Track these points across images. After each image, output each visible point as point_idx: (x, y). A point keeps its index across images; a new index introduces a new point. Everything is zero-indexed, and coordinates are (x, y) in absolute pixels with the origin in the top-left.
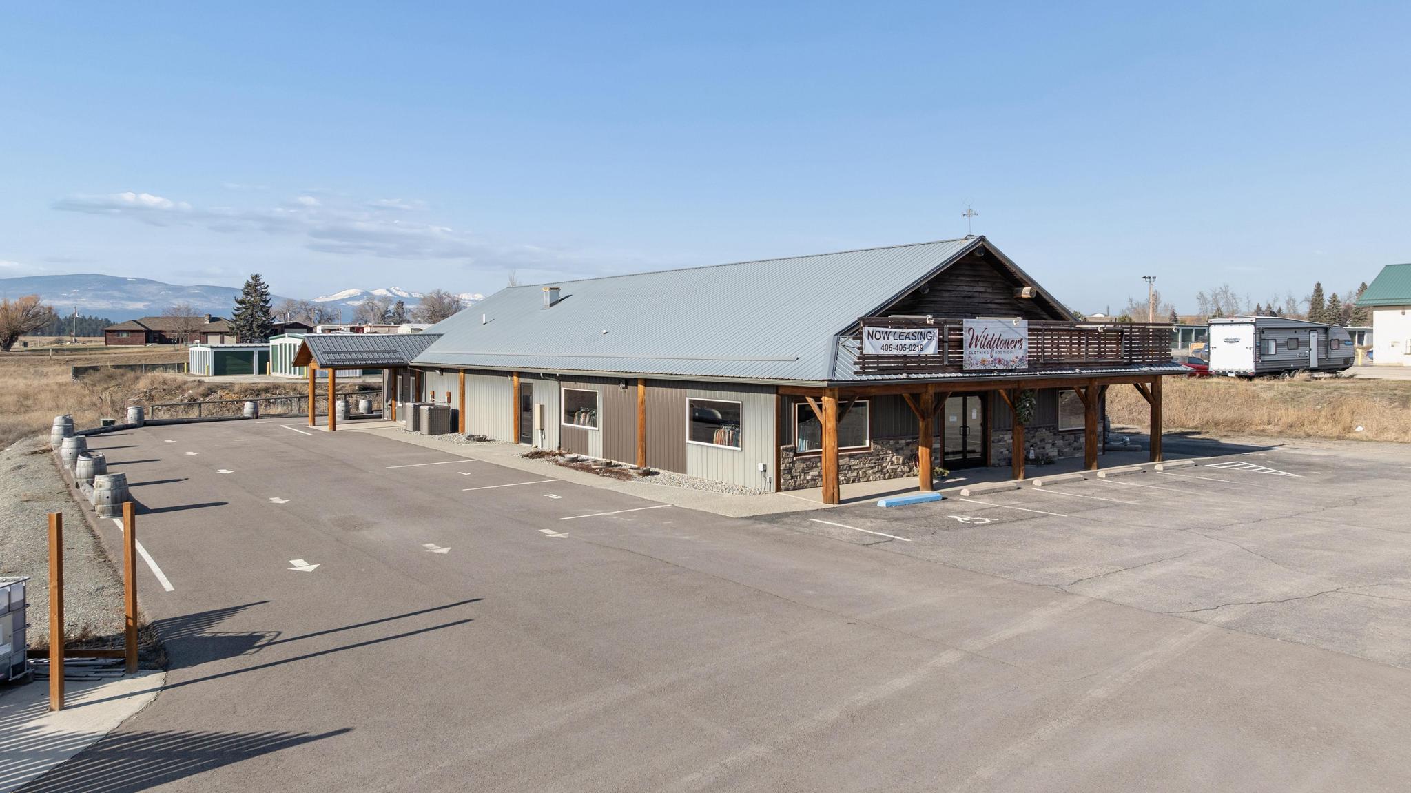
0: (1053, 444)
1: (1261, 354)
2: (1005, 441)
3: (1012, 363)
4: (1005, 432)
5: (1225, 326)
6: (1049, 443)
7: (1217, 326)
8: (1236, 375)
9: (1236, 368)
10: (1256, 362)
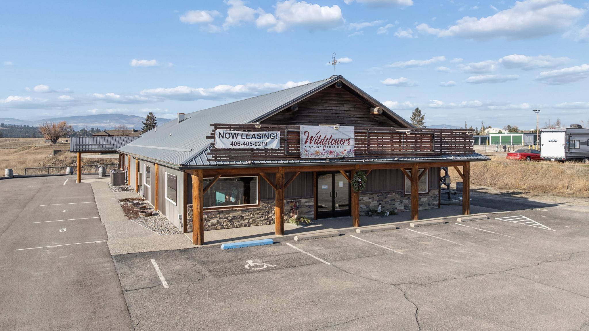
0: (401, 202)
1: (569, 149)
2: (364, 200)
3: (340, 154)
4: (364, 195)
5: (549, 133)
6: (398, 202)
7: (545, 133)
8: (555, 160)
9: (555, 156)
10: (566, 153)
